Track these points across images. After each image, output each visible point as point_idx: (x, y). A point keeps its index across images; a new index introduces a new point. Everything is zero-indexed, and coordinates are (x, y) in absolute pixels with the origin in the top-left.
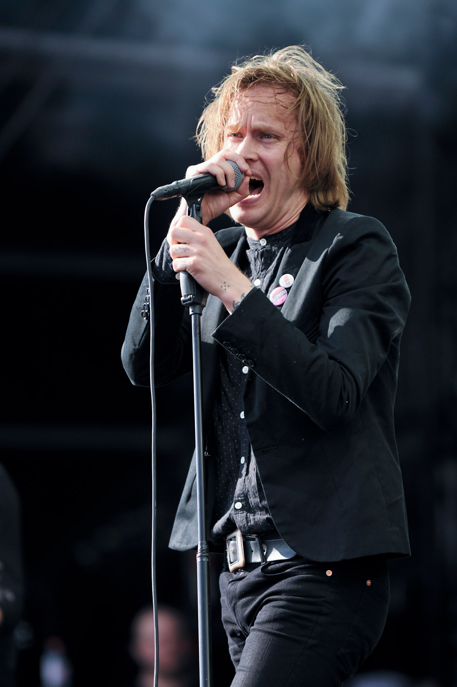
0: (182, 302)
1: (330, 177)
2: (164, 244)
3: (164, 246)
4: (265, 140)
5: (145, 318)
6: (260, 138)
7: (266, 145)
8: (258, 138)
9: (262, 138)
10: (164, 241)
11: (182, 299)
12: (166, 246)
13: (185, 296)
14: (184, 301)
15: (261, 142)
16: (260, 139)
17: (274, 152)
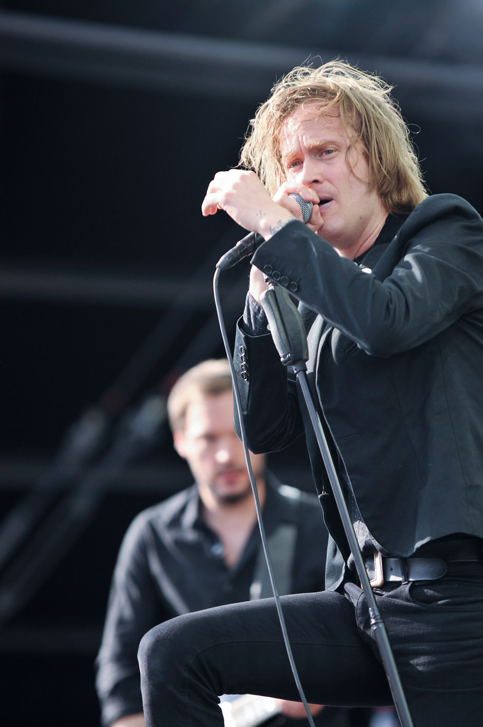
0: (283, 363)
1: (401, 175)
2: (249, 297)
3: (248, 300)
4: (325, 156)
5: (246, 380)
6: (320, 156)
7: (327, 162)
8: (318, 157)
9: (321, 155)
10: (248, 294)
11: (282, 359)
12: (250, 299)
13: (284, 357)
14: (285, 362)
15: (322, 160)
16: (320, 158)
17: (337, 166)
